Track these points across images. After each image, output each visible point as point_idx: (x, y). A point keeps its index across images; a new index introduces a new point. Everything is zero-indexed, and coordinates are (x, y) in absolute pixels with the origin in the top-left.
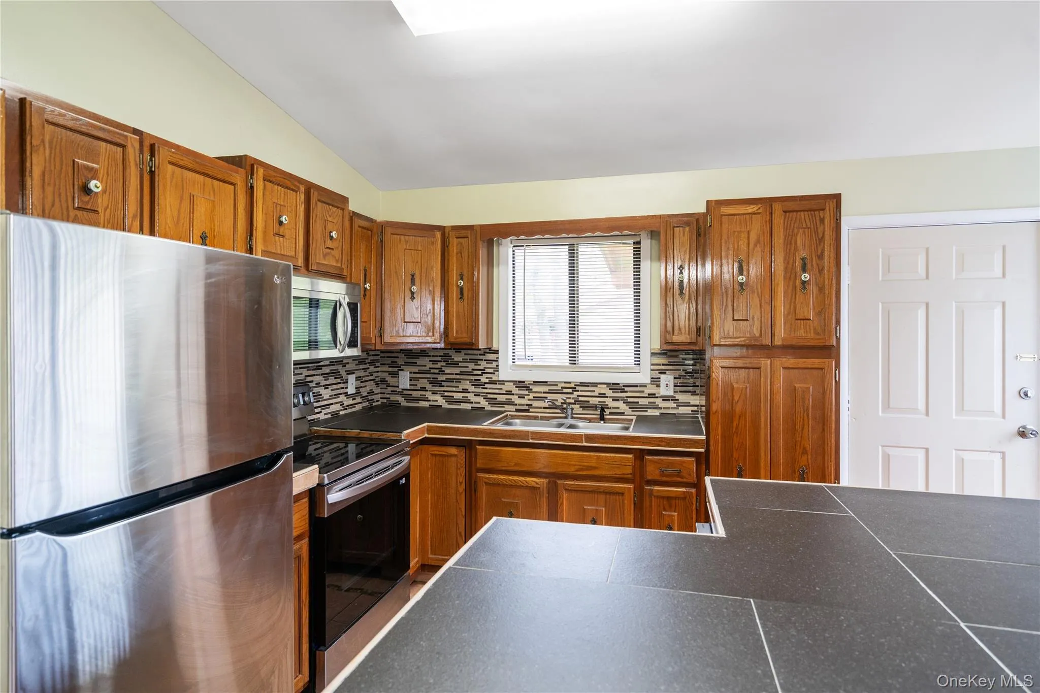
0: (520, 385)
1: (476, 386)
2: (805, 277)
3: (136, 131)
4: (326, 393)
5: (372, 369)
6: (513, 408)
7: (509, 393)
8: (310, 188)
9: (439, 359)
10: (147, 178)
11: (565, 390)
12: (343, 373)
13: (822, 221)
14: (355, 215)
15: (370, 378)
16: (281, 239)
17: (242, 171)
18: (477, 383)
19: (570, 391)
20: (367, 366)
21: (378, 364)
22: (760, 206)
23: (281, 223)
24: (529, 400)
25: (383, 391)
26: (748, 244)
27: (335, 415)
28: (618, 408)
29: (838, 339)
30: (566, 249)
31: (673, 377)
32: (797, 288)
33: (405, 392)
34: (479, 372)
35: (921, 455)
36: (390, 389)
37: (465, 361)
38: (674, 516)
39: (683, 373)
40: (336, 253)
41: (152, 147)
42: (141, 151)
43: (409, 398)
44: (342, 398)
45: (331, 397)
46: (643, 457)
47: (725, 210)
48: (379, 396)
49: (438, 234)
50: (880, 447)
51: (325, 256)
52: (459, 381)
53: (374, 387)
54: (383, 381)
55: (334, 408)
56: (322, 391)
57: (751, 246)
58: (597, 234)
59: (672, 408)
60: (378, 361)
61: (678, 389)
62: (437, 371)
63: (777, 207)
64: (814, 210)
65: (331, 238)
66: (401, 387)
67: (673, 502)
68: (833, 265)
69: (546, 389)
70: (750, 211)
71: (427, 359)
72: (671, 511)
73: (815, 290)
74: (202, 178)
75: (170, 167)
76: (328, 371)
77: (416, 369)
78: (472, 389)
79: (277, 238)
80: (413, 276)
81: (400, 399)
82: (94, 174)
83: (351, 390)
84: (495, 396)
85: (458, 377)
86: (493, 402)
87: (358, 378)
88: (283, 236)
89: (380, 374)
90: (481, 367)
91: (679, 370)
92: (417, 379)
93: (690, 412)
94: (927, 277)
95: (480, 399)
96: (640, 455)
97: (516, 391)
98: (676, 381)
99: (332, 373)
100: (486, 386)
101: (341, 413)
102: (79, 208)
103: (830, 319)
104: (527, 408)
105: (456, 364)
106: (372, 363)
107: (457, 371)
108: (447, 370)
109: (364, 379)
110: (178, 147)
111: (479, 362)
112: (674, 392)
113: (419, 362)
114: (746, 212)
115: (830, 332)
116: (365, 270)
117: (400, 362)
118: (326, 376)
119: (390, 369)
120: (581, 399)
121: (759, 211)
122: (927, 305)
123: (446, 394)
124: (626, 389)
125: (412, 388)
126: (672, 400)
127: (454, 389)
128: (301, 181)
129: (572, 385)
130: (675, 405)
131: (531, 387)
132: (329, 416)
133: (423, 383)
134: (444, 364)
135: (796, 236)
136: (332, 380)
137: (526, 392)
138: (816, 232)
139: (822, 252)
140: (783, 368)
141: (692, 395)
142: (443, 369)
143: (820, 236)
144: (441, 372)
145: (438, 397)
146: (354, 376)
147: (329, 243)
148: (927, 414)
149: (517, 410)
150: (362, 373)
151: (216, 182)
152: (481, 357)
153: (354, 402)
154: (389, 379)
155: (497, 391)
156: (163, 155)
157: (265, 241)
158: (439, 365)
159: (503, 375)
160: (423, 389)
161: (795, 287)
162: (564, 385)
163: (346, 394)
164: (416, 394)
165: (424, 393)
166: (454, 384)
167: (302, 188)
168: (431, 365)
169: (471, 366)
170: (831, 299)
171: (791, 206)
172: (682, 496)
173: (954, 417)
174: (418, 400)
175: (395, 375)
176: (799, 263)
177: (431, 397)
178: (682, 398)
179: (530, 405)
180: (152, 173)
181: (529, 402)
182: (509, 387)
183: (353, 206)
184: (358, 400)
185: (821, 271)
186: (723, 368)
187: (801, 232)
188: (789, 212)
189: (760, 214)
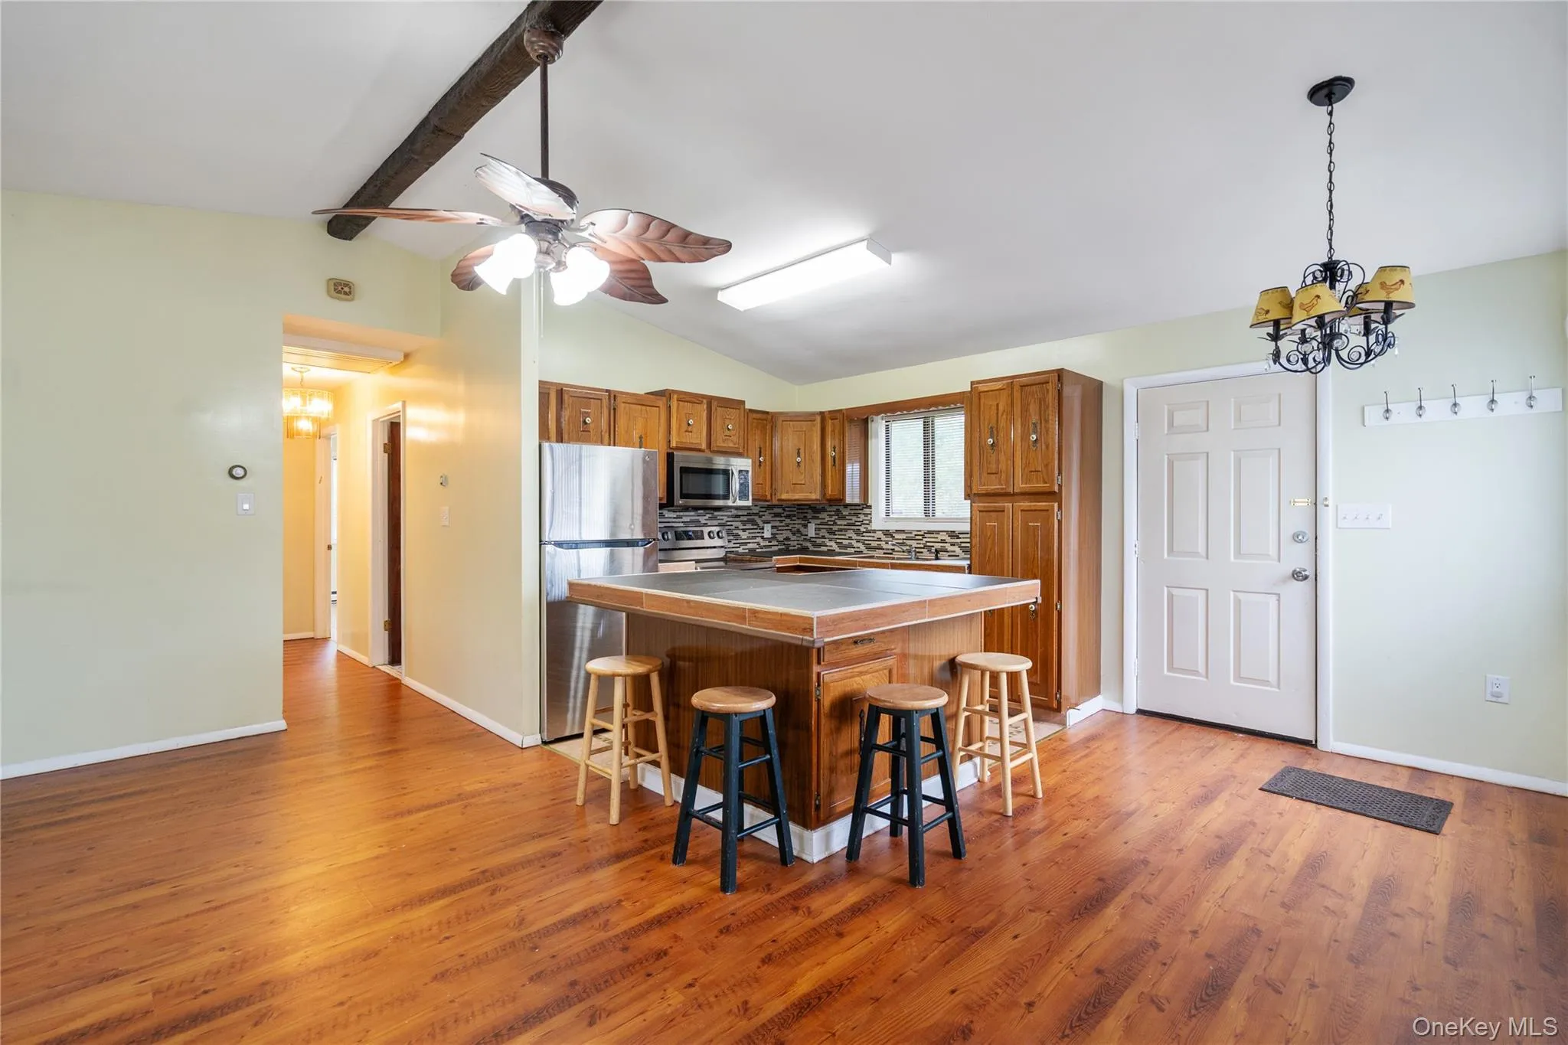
0: (887, 533)
1: (858, 534)
2: (1035, 436)
3: (607, 391)
4: (744, 535)
5: (788, 521)
6: (882, 551)
7: (879, 539)
8: (711, 400)
9: (833, 513)
10: (612, 412)
11: (917, 537)
12: (759, 521)
13: (1048, 392)
14: (751, 411)
15: (787, 528)
16: (690, 434)
17: (664, 398)
18: (858, 533)
19: (920, 537)
20: (783, 519)
21: (794, 518)
22: (1005, 383)
23: (689, 425)
24: (893, 545)
25: (798, 539)
26: (997, 413)
27: (752, 551)
28: (954, 551)
30: (921, 422)
33: (812, 540)
34: (859, 524)
35: (1201, 595)
36: (803, 537)
37: (850, 515)
40: (734, 439)
41: (615, 396)
42: (609, 398)
43: (815, 544)
44: (759, 540)
45: (748, 538)
47: (982, 388)
48: (796, 542)
49: (818, 419)
50: (1166, 589)
51: (724, 441)
52: (846, 530)
53: (790, 536)
54: (799, 531)
55: (750, 546)
56: (740, 533)
57: (1000, 415)
58: (922, 410)
60: (794, 516)
62: (832, 523)
63: (1016, 383)
64: (1042, 383)
65: (729, 429)
66: (810, 535)
69: (904, 536)
70: (996, 388)
71: (826, 514)
73: (1044, 447)
74: (639, 407)
75: (623, 405)
76: (745, 519)
77: (819, 522)
78: (854, 536)
79: (687, 433)
80: (799, 450)
81: (809, 545)
82: (588, 415)
83: (767, 534)
84: (870, 542)
85: (845, 527)
86: (869, 547)
87: (773, 527)
88: (691, 432)
89: (796, 526)
90: (861, 520)
92: (819, 529)
94: (1208, 429)
95: (860, 545)
97: (883, 538)
99: (748, 521)
100: (864, 534)
101: (757, 550)
102: (583, 431)
103: (1052, 471)
104: (891, 551)
105: (843, 518)
106: (788, 516)
107: (845, 522)
108: (839, 522)
109: (780, 528)
110: (627, 394)
111: (859, 515)
113: (821, 516)
115: (1053, 481)
116: (760, 448)
117: (809, 516)
118: (744, 523)
119: (803, 522)
120: (928, 544)
121: (1005, 387)
122: (1207, 455)
123: (838, 541)
124: (960, 536)
125: (817, 536)
127: (843, 537)
128: (704, 396)
129: (922, 533)
131: (894, 535)
132: (747, 551)
133: (823, 533)
134: (836, 517)
135: (1030, 404)
136: (749, 526)
137: (891, 539)
138: (1044, 401)
139: (1048, 417)
140: (1021, 511)
142: (836, 521)
143: (1047, 403)
144: (835, 523)
145: (832, 543)
146: (770, 525)
147: (727, 433)
148: (1207, 557)
149: (885, 553)
150: (777, 524)
151: (648, 407)
152: (860, 511)
153: (770, 544)
154: (802, 529)
155: (870, 538)
156: (618, 399)
157: (679, 434)
158: (833, 519)
159: (874, 526)
160: (823, 537)
161: (1028, 445)
162: (916, 533)
163: (762, 537)
164: (819, 541)
165: (824, 540)
166: (843, 533)
167: (705, 401)
168: (828, 518)
169: (854, 519)
170: (1055, 454)
171: (1025, 381)
173: (1232, 560)
174: (820, 545)
175: (805, 526)
177: (829, 543)
179: (893, 550)
180: (614, 409)
181: (893, 547)
182: (880, 535)
183: (748, 406)
184: (774, 543)
185: (1047, 432)
186: (980, 511)
187: (1033, 401)
188: (1025, 386)
189: (1004, 389)
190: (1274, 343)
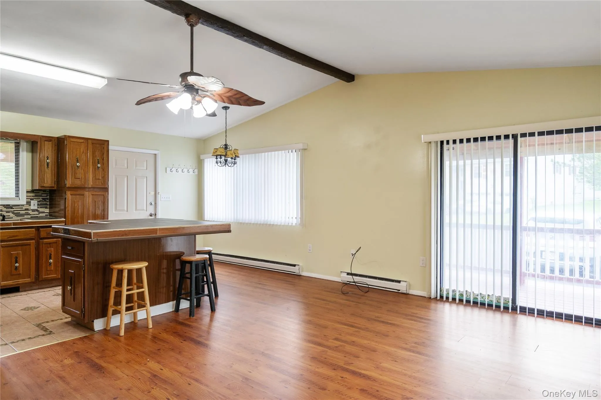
2: (99, 165)
13: (104, 148)
22: (84, 140)
26: (80, 153)
29: (108, 186)
31: (37, 201)
32: (96, 169)
38: (52, 250)
39: (42, 200)
46: (39, 230)
47: (72, 140)
57: (81, 153)
59: (37, 214)
61: (39, 206)
63: (90, 141)
64: (101, 144)
67: (52, 245)
68: (107, 162)
70: (81, 141)
72: (51, 248)
73: (102, 170)
91: (40, 198)
93: (45, 215)
94: (127, 168)
96: (38, 228)
98: (39, 203)
103: (106, 179)
112: (38, 207)
114: (79, 141)
115: (106, 183)
121: (84, 142)
122: (127, 176)
124: (14, 207)
126: (36, 211)
130: (38, 213)
135: (96, 151)
138: (102, 151)
139: (104, 158)
140: (92, 195)
141: (45, 208)
143: (103, 153)
148: (127, 211)
161: (95, 168)
170: (106, 173)
171: (94, 141)
172: (56, 242)
173: (134, 212)
176: (97, 161)
178: (41, 210)
185: (103, 164)
186: (71, 195)
187: (97, 150)
188: (94, 144)
189: (84, 143)
190: (216, 160)
